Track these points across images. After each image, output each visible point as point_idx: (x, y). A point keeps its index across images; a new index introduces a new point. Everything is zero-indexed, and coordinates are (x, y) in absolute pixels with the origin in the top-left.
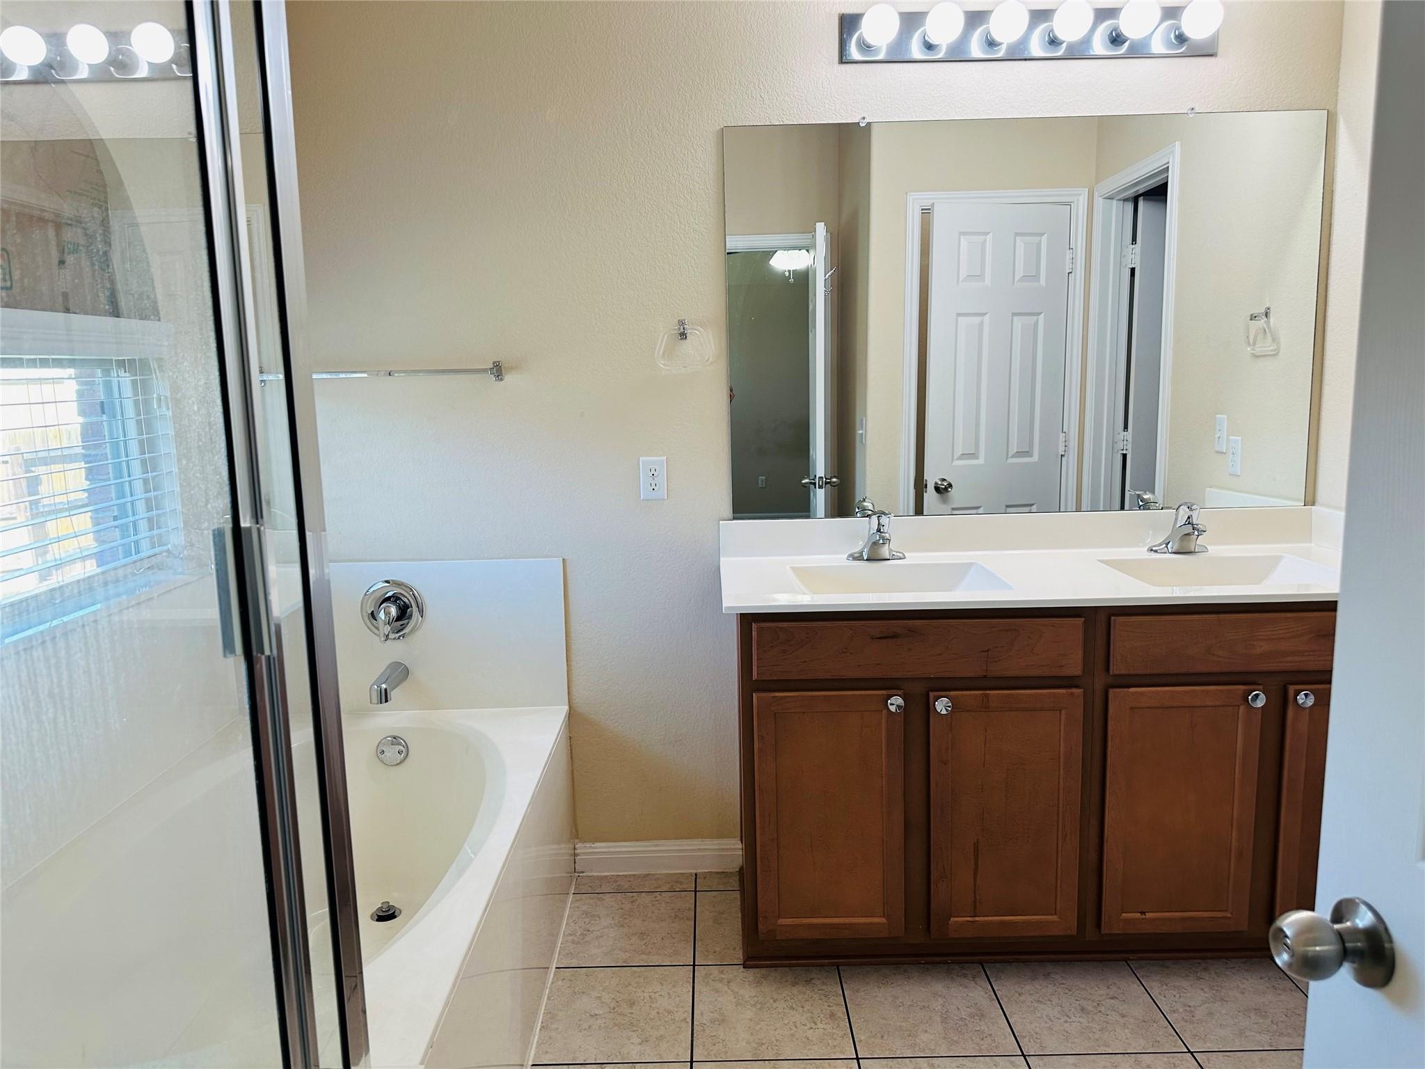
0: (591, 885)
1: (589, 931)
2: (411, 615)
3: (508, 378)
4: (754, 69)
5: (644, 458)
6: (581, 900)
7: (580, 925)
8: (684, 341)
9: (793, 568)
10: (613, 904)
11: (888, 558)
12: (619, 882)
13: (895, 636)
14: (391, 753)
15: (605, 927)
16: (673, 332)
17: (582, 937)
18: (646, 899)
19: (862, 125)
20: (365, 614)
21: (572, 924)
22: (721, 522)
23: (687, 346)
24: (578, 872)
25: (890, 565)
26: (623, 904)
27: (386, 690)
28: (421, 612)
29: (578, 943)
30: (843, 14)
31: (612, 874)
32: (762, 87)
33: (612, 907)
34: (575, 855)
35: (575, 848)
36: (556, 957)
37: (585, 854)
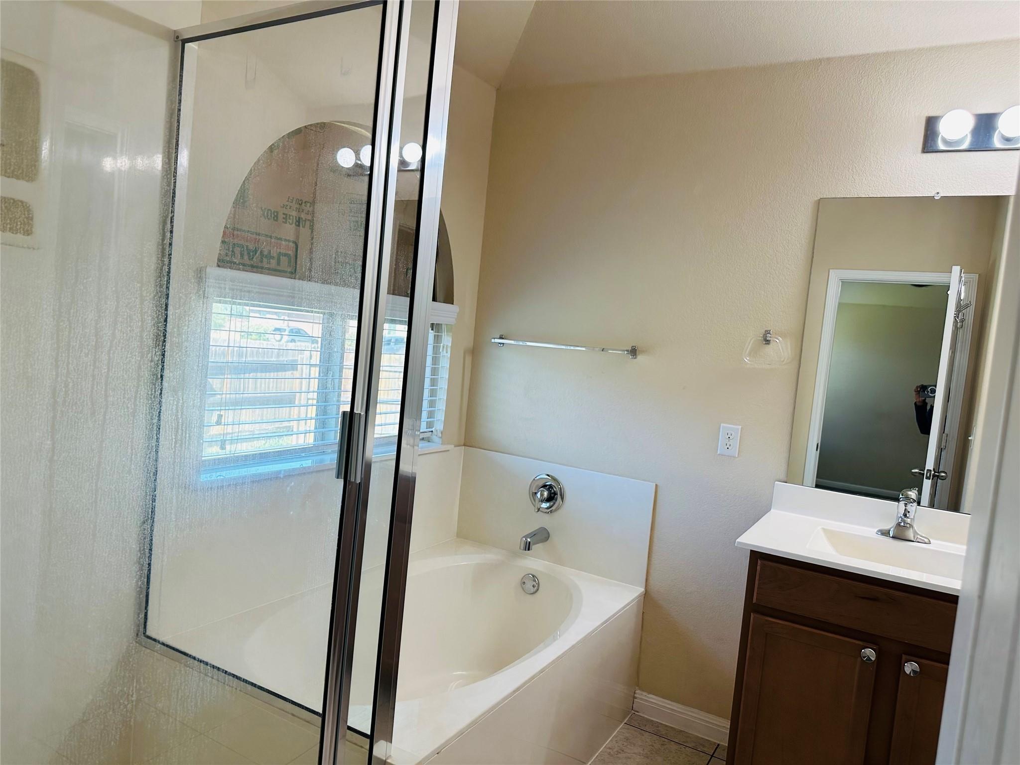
0: (639, 722)
1: (623, 751)
2: (557, 499)
3: (640, 358)
4: (850, 158)
5: (725, 425)
6: (628, 729)
7: (619, 745)
8: (767, 345)
9: (824, 529)
10: (648, 740)
11: (912, 539)
12: (659, 728)
13: (875, 599)
14: (529, 585)
15: (635, 753)
16: (758, 338)
17: (616, 753)
18: (674, 747)
19: (936, 198)
20: (531, 493)
21: (614, 742)
22: (776, 482)
23: (769, 349)
24: (634, 711)
25: (913, 546)
26: (655, 743)
27: (530, 542)
28: (562, 499)
29: (612, 756)
30: (929, 117)
31: (657, 720)
32: (855, 171)
33: (646, 742)
34: (634, 698)
35: (635, 693)
36: (594, 758)
37: (641, 699)
